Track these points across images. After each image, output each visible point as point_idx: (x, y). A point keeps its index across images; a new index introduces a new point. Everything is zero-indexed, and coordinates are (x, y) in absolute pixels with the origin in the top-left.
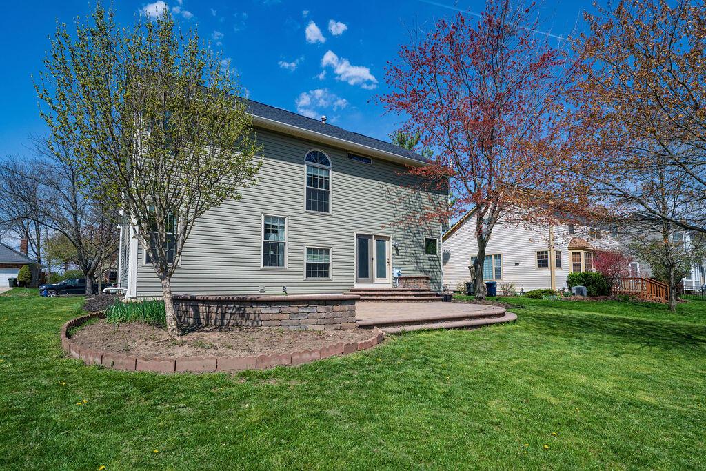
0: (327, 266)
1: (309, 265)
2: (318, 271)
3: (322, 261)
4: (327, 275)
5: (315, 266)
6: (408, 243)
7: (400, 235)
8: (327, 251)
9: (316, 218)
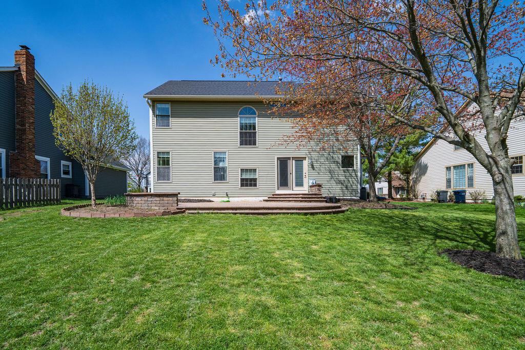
0: (255, 180)
1: (242, 180)
2: (249, 183)
3: (252, 177)
4: (255, 185)
5: (247, 180)
6: (323, 160)
7: (315, 155)
8: (255, 170)
9: (248, 150)
